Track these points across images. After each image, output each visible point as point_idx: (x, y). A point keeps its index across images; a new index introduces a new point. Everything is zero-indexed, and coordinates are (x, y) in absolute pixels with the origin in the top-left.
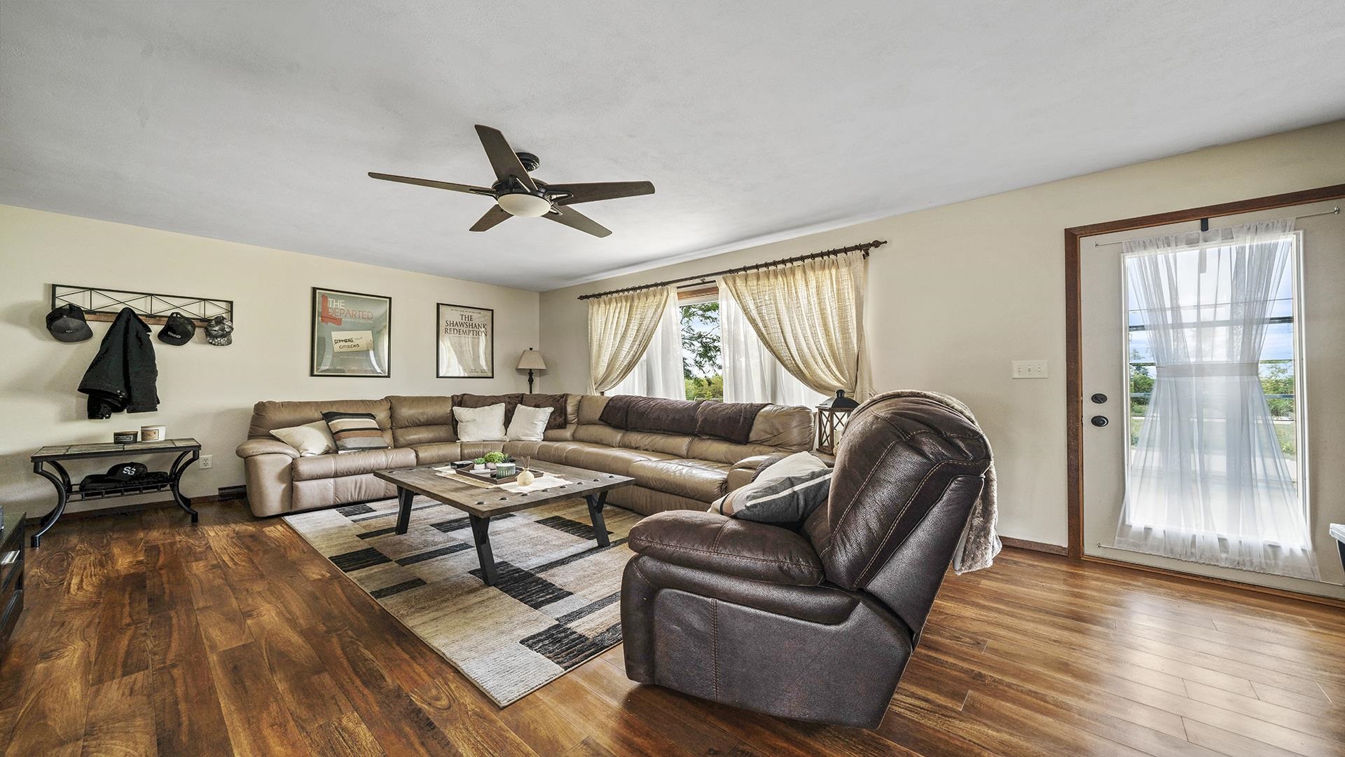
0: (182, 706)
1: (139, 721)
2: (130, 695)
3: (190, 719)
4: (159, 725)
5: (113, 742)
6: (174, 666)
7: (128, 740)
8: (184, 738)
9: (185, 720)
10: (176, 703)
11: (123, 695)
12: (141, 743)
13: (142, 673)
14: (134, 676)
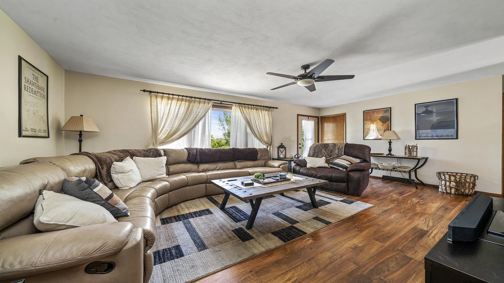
0: (410, 239)
1: (422, 244)
2: (417, 251)
3: (412, 236)
4: (419, 240)
5: (430, 244)
6: (398, 250)
7: (427, 242)
8: (417, 234)
9: (413, 237)
10: (410, 241)
11: (418, 253)
12: (425, 240)
13: (407, 255)
14: (410, 256)
